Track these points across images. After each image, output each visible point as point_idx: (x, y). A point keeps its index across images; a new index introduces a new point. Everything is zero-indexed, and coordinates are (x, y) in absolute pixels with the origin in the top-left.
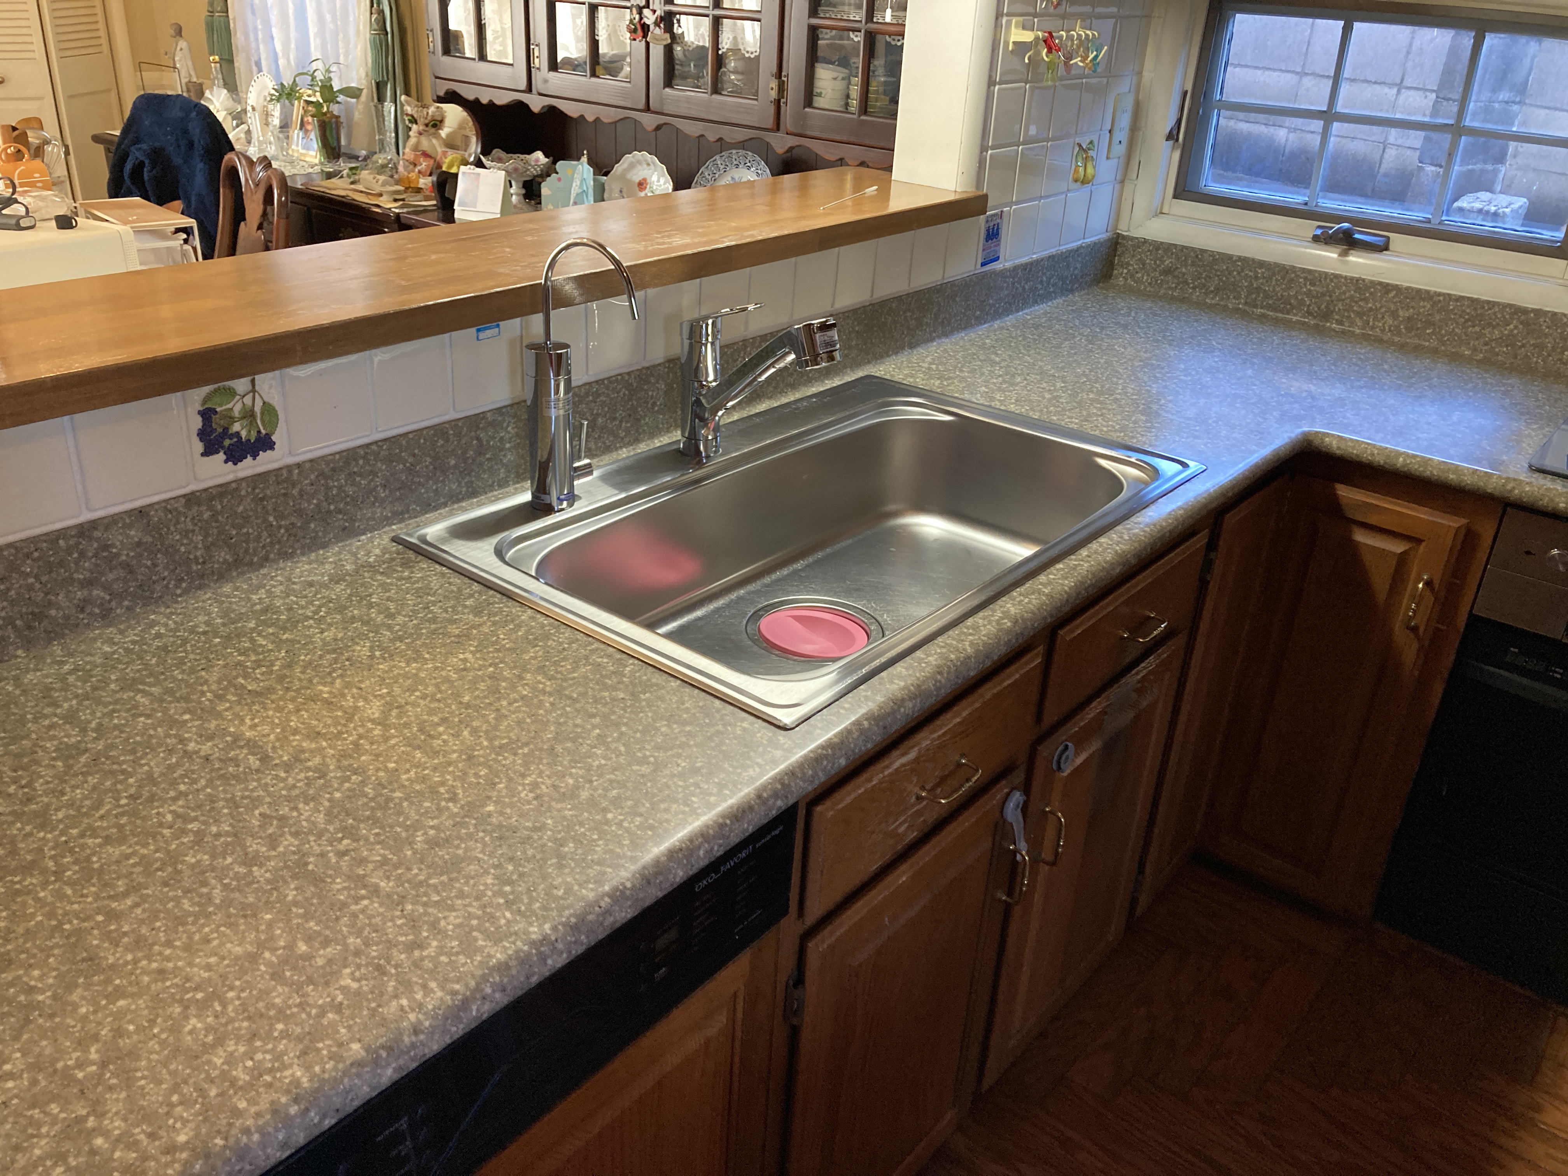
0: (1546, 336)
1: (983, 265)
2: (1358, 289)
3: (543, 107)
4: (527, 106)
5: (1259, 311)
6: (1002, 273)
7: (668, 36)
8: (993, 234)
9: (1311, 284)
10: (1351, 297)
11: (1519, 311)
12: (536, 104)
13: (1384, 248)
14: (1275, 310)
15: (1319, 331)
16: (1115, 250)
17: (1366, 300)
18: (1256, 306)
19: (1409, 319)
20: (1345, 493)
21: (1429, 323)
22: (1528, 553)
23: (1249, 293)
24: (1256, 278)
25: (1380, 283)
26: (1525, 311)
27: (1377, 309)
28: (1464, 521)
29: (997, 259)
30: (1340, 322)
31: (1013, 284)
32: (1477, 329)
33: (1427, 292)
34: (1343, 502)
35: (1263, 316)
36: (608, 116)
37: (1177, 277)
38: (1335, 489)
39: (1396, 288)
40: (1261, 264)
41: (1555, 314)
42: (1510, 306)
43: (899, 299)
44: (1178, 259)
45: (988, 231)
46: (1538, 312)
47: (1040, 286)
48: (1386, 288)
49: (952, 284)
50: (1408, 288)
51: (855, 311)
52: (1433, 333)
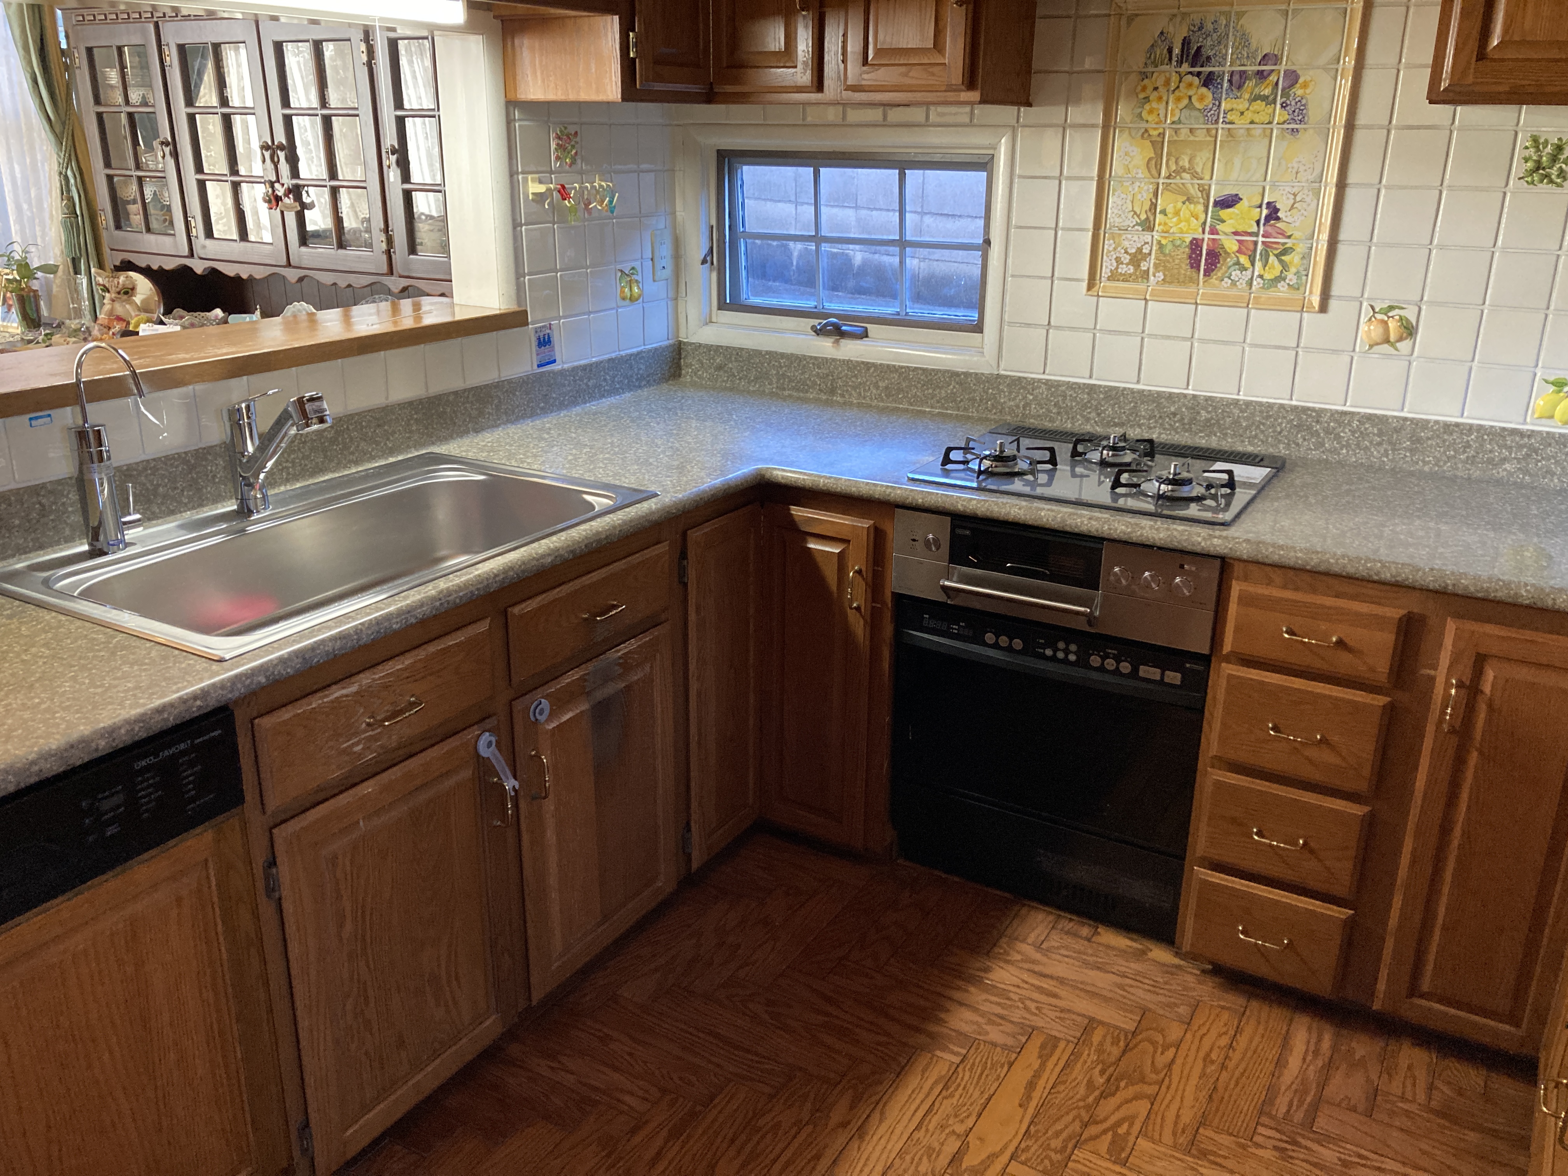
0: (974, 391)
1: (539, 366)
2: (849, 369)
3: (205, 269)
4: (191, 269)
5: (786, 393)
6: (562, 373)
7: (297, 204)
8: (544, 342)
9: (819, 368)
10: (846, 375)
11: (955, 374)
12: (199, 267)
13: (865, 335)
14: (798, 390)
15: (829, 403)
16: (680, 354)
17: (856, 376)
18: (784, 389)
19: (887, 388)
20: (798, 512)
21: (900, 390)
22: (914, 540)
23: (779, 380)
24: (781, 367)
25: (863, 363)
26: (958, 374)
27: (864, 383)
28: (872, 522)
29: (554, 361)
30: (842, 396)
31: (575, 381)
32: (930, 391)
33: (894, 366)
34: (797, 519)
35: (790, 396)
36: (259, 273)
37: (726, 372)
38: (789, 509)
39: (874, 365)
40: (783, 355)
41: (976, 374)
42: (948, 371)
43: (456, 393)
44: (725, 357)
45: (539, 339)
46: (967, 374)
47: (604, 384)
48: (868, 366)
49: (510, 382)
50: (881, 365)
51: (411, 403)
52: (904, 397)
